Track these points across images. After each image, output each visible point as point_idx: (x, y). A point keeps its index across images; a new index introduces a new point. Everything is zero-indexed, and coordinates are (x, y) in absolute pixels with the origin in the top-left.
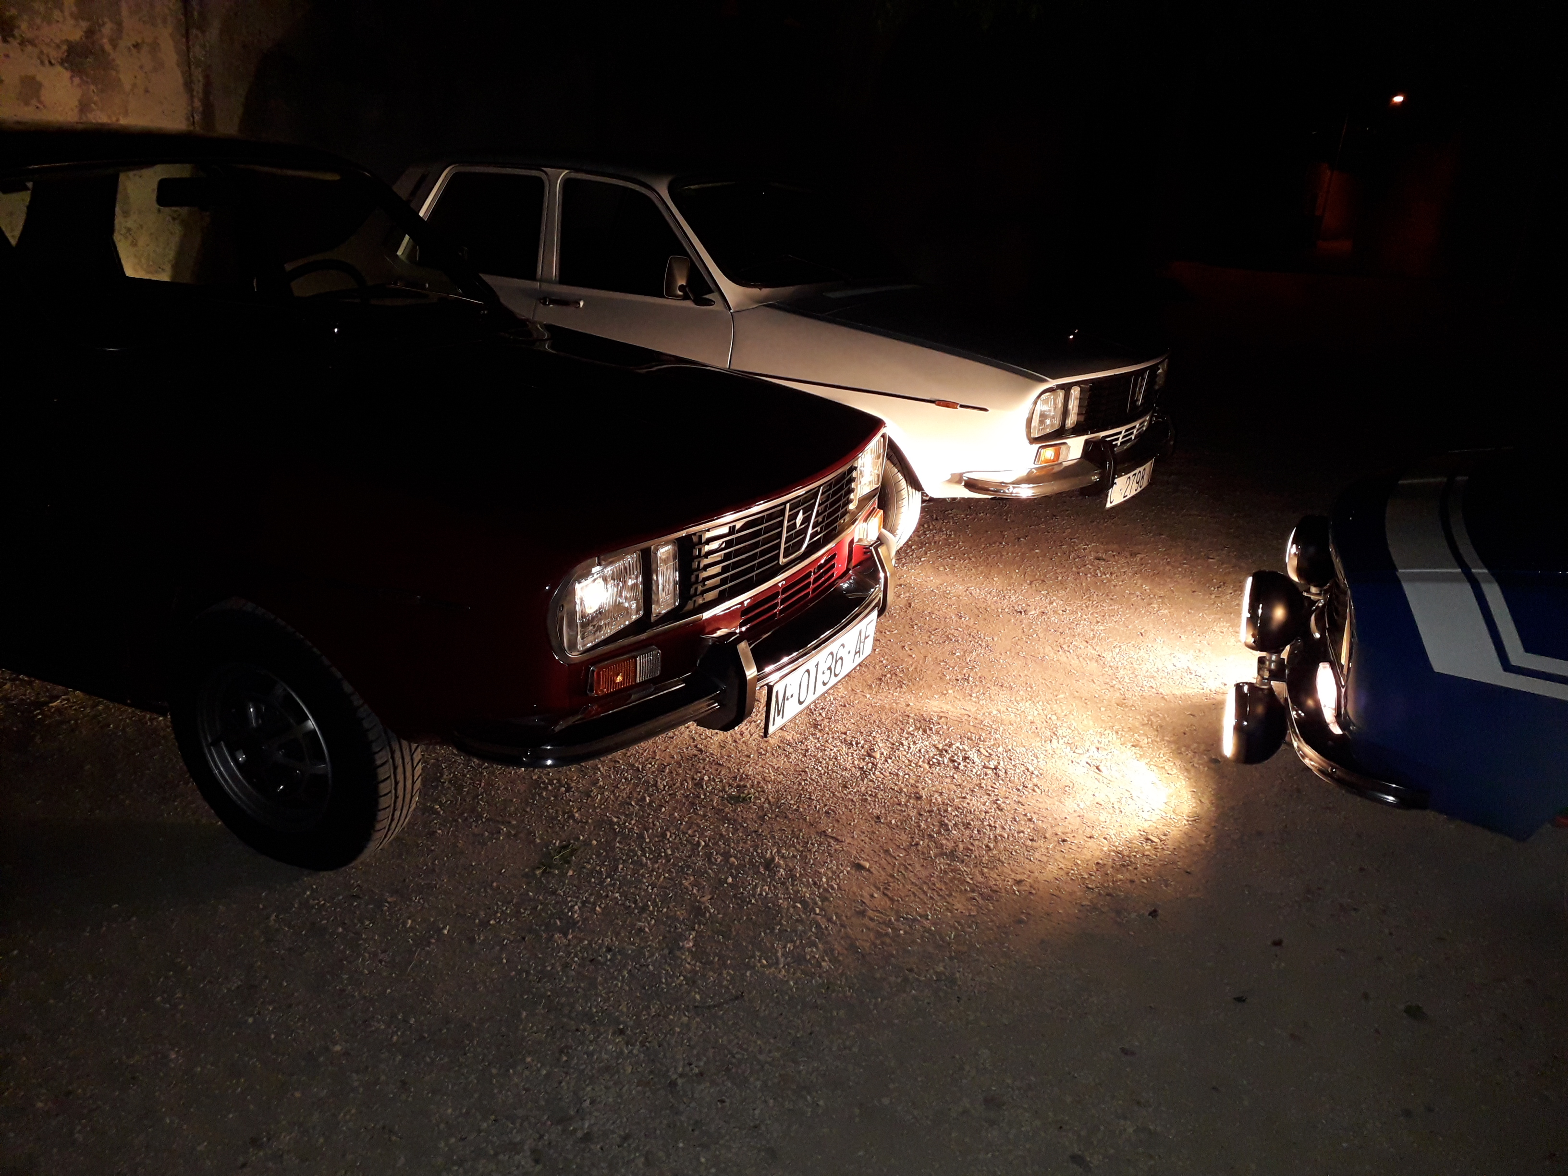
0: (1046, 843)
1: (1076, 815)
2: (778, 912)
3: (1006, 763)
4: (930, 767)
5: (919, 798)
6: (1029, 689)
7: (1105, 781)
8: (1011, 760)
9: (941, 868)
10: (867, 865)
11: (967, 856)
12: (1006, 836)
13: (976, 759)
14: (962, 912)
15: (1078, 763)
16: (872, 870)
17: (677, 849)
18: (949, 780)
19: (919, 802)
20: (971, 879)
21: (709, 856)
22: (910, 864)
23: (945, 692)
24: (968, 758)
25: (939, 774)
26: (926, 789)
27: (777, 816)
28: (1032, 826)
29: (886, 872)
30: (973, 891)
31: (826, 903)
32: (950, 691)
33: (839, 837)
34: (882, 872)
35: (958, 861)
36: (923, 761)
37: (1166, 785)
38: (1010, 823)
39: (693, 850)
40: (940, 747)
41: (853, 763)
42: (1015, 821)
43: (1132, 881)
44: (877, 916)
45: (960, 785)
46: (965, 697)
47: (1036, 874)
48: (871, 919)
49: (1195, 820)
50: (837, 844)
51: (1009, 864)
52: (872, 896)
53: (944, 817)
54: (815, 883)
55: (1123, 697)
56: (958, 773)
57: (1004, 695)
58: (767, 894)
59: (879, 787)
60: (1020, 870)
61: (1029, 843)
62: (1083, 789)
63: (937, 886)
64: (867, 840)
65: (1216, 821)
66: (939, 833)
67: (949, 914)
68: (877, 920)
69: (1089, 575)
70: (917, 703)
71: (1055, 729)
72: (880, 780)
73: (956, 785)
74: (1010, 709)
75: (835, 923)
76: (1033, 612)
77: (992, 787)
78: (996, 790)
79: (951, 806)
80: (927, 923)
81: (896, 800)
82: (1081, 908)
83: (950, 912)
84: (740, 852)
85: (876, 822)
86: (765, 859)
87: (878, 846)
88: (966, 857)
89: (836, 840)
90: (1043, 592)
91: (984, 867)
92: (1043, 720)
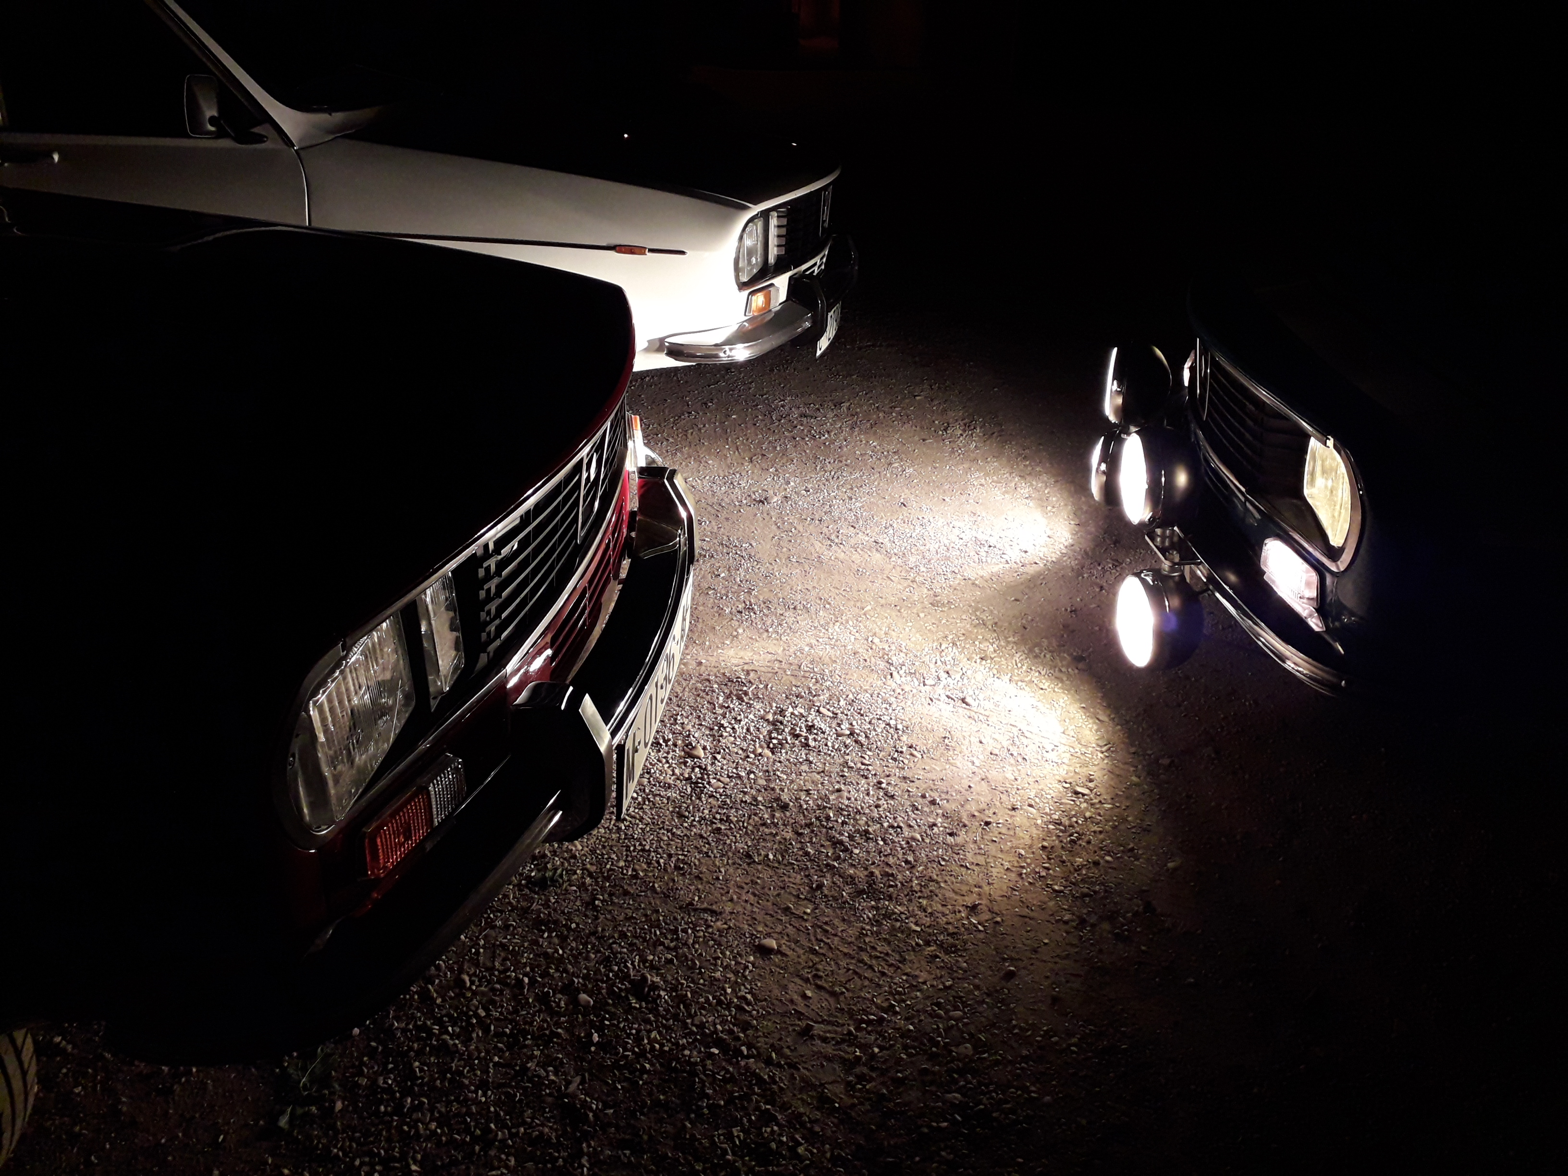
0: (970, 834)
1: (978, 779)
2: (693, 1074)
3: (859, 722)
4: (773, 753)
5: (785, 807)
6: (827, 606)
7: (981, 717)
8: (862, 715)
9: (868, 917)
10: (773, 944)
11: (892, 886)
12: (919, 837)
13: (823, 726)
14: (932, 986)
15: (939, 700)
16: (784, 948)
17: (493, 1002)
18: (805, 767)
19: (788, 814)
20: (916, 924)
21: (543, 999)
22: (826, 923)
23: (735, 633)
24: (813, 726)
25: (788, 760)
26: (786, 790)
27: (611, 895)
28: (940, 811)
29: (802, 947)
30: (928, 943)
31: (750, 1032)
32: (740, 631)
33: (714, 907)
34: (797, 949)
35: (884, 899)
36: (761, 747)
37: (1049, 706)
38: (913, 816)
39: (514, 997)
40: (770, 717)
41: (673, 774)
42: (917, 809)
43: (1096, 864)
44: (829, 1032)
45: (823, 772)
46: (761, 634)
47: (986, 888)
48: (824, 1040)
49: (1109, 749)
50: (717, 920)
51: (946, 882)
52: (804, 997)
53: (831, 828)
54: (720, 1003)
55: (931, 592)
56: (811, 752)
57: (804, 622)
58: (662, 1045)
59: (725, 803)
60: (965, 888)
61: (950, 840)
62: (964, 737)
63: (879, 949)
64: (752, 899)
65: (1132, 745)
66: (838, 858)
67: (918, 994)
68: (833, 1038)
69: (807, 439)
70: (710, 658)
71: (886, 657)
72: (721, 791)
73: (819, 773)
74: (821, 640)
75: (779, 1065)
76: (775, 500)
77: (863, 764)
78: (870, 768)
79: (830, 808)
80: (899, 1021)
81: (756, 819)
82: (1066, 927)
83: (918, 991)
84: (586, 977)
85: (749, 864)
86: (631, 982)
87: (769, 904)
88: (891, 889)
89: (713, 913)
90: (771, 470)
91: (920, 898)
92: (866, 647)
